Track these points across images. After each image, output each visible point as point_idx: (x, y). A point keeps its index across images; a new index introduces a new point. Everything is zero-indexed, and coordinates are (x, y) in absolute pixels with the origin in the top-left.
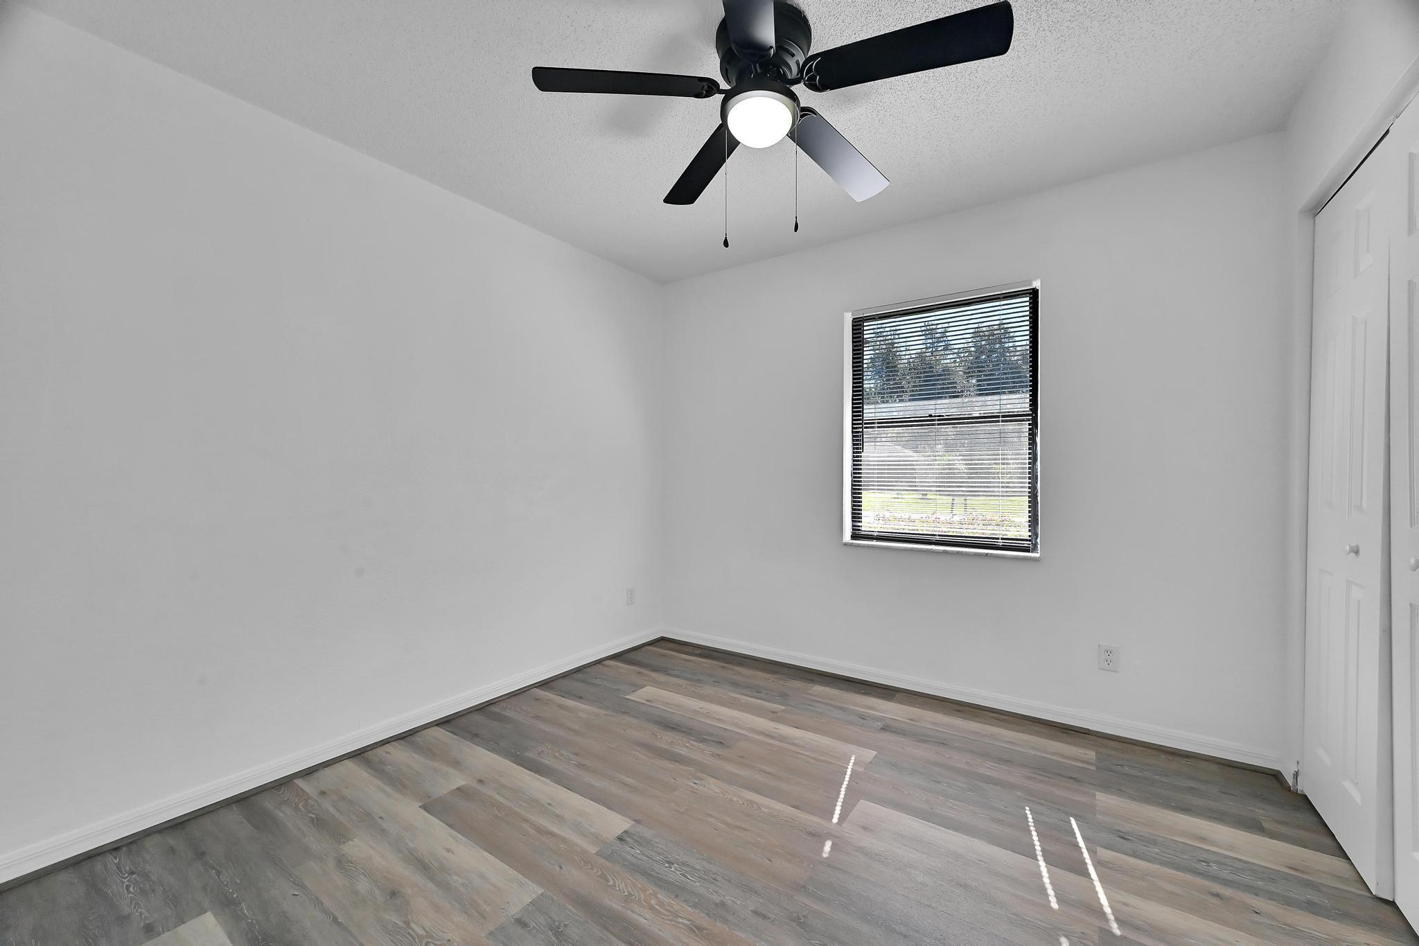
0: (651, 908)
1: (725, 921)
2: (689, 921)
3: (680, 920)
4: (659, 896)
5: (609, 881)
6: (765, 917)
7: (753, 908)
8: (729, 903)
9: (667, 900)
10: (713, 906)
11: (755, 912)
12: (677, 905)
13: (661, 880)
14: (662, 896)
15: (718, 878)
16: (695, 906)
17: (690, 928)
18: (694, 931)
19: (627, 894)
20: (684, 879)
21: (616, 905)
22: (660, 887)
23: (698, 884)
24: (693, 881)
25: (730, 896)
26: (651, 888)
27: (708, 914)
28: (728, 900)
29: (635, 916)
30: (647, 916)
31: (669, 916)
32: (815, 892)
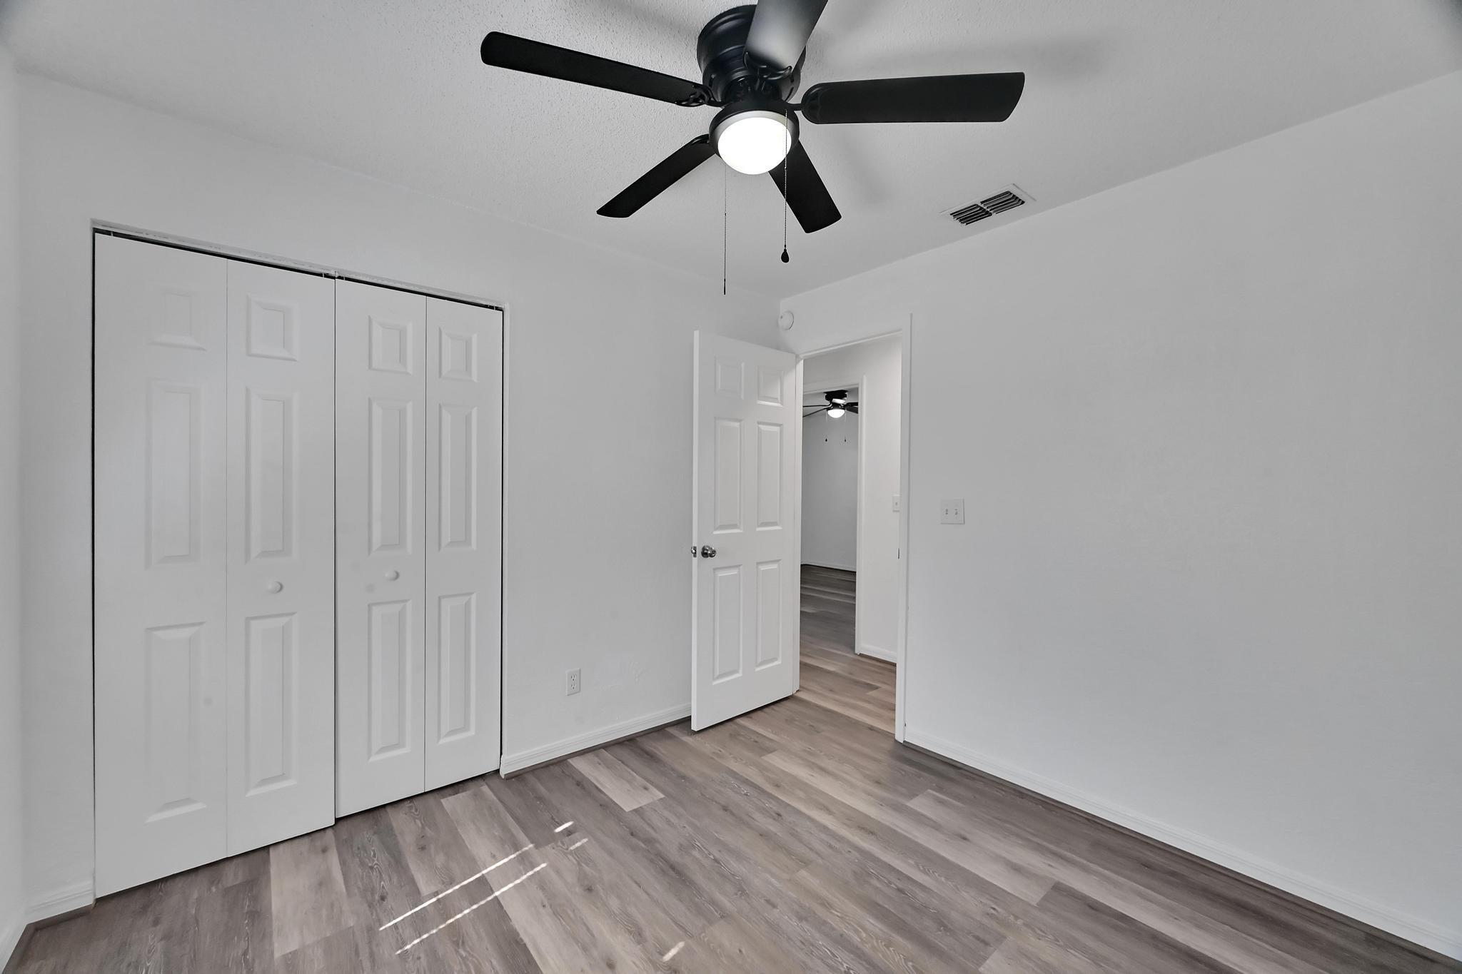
0: (865, 930)
1: (801, 906)
2: (831, 913)
3: (839, 914)
4: (859, 940)
5: (913, 966)
6: (768, 901)
7: (775, 910)
8: (794, 919)
9: (851, 934)
10: (809, 919)
11: (774, 906)
12: (842, 928)
13: (860, 957)
14: (856, 939)
15: (799, 944)
16: (825, 923)
17: (831, 907)
18: (828, 904)
19: (891, 949)
20: (835, 952)
21: (898, 938)
22: (858, 948)
23: (820, 943)
24: (825, 947)
25: (792, 925)
26: (867, 948)
27: (815, 913)
28: (794, 922)
29: (879, 926)
30: (868, 923)
31: (850, 920)
32: (716, 911)
